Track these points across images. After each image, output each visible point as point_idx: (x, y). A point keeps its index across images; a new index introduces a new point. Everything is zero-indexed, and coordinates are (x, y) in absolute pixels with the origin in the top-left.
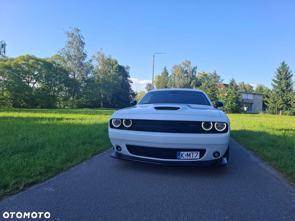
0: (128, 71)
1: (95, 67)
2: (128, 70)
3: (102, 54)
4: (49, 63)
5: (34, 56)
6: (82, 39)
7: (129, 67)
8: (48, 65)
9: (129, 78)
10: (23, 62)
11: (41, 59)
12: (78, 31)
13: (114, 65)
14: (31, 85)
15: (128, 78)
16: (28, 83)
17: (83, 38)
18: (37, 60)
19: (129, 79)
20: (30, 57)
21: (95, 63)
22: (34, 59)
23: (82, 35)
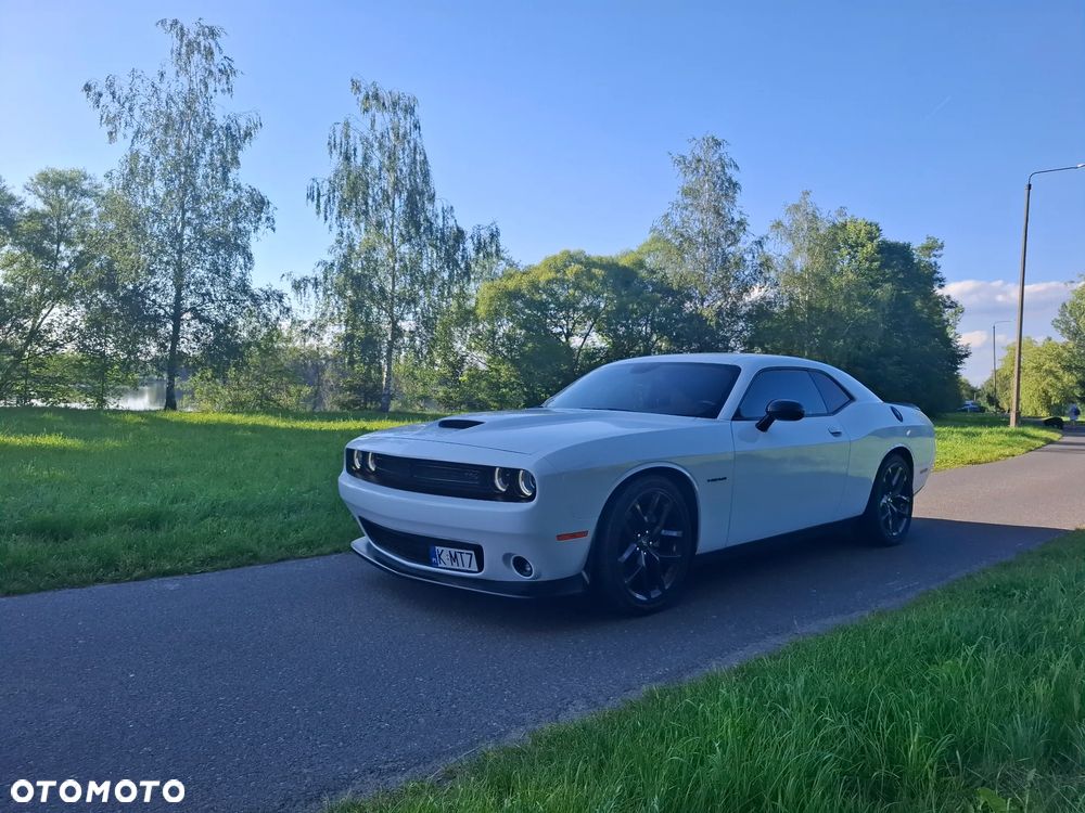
0: (933, 259)
1: (777, 261)
2: (935, 256)
3: (810, 210)
4: (625, 269)
5: (582, 252)
6: (730, 171)
7: (939, 243)
8: (622, 277)
9: (941, 286)
10: (552, 275)
11: (601, 259)
12: (718, 144)
13: (863, 246)
14: (576, 342)
15: (936, 288)
16: (568, 335)
17: (736, 166)
18: (589, 264)
19: (939, 292)
20: (572, 257)
21: (778, 249)
22: (581, 263)
23: (730, 156)
